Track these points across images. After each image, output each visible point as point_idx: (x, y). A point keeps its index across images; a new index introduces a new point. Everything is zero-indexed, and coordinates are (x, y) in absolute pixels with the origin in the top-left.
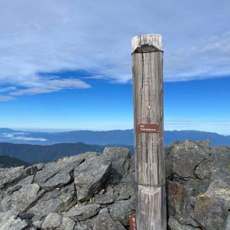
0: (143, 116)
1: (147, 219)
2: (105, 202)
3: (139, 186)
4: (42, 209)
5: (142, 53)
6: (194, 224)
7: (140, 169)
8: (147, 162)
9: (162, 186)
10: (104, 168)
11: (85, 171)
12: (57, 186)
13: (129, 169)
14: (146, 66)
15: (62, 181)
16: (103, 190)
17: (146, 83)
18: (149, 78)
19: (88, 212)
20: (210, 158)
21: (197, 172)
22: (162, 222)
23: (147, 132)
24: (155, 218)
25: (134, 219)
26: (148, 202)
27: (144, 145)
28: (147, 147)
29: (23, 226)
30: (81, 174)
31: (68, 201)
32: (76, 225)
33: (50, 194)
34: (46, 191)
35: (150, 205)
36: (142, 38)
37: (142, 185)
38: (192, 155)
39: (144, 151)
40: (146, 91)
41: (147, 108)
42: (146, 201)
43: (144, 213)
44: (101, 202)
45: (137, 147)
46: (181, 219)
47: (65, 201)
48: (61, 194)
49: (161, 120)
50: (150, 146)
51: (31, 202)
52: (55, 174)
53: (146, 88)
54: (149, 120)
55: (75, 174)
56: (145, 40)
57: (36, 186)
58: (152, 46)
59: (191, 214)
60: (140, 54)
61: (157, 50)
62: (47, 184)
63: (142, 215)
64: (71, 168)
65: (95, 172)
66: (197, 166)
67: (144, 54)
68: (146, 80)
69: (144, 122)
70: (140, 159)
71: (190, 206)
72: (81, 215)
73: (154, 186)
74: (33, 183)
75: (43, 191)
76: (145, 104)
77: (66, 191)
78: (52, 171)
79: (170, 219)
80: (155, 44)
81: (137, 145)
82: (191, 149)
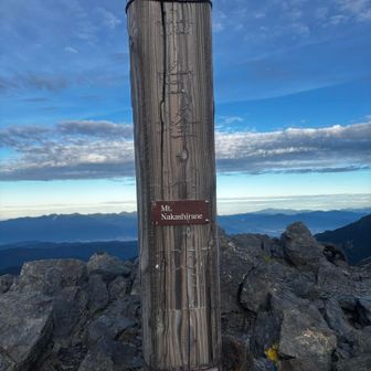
0: (168, 181)
5: (162, 1)
7: (160, 329)
8: (179, 306)
14: (173, 41)
17: (174, 88)
18: (181, 74)
21: (243, 298)
27: (171, 259)
28: (178, 263)
39: (171, 278)
40: (175, 110)
41: (179, 157)
45: (150, 269)
50: (187, 262)
53: (174, 102)
54: (184, 193)
66: (241, 285)
67: (167, 5)
68: (174, 78)
69: (172, 196)
70: (160, 301)
76: (174, 145)
81: (152, 262)
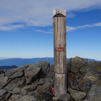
0: (58, 44)
1: (59, 88)
2: (39, 84)
3: (55, 74)
4: (10, 87)
5: (57, 17)
6: (78, 89)
7: (56, 67)
8: (59, 64)
9: (65, 74)
10: (39, 69)
11: (30, 70)
12: (16, 78)
13: (49, 71)
14: (59, 23)
15: (19, 75)
16: (38, 79)
17: (59, 30)
18: (60, 28)
19: (32, 88)
20: (86, 64)
21: (80, 70)
22: (65, 89)
23: (59, 51)
24: (62, 86)
25: (53, 88)
26: (60, 80)
27: (58, 56)
28: (59, 57)
29: (5, 92)
30: (28, 72)
31: (22, 84)
32: (27, 92)
33: (13, 81)
34: (12, 80)
35: (60, 81)
36: (57, 11)
37: (57, 73)
38: (78, 63)
39: (58, 59)
41: (59, 40)
42: (59, 80)
43: (57, 85)
44: (37, 84)
46: (73, 87)
47: (21, 84)
48: (19, 81)
49: (65, 45)
50: (60, 57)
51: (5, 85)
52: (15, 73)
53: (59, 32)
54: (60, 46)
55: (25, 72)
56: (59, 12)
57: (6, 78)
58: (62, 14)
59: (77, 86)
60: (56, 17)
61: (63, 16)
62: (12, 77)
63: (57, 86)
64: (23, 70)
65: (34, 71)
66: (80, 68)
67: (58, 17)
69: (58, 46)
70: (56, 62)
71: (77, 83)
72: (29, 89)
73: (62, 74)
74: (4, 76)
75: (10, 80)
76: (59, 39)
77: (21, 80)
78: (13, 71)
79: (68, 88)
80: (63, 14)
82: (78, 60)
